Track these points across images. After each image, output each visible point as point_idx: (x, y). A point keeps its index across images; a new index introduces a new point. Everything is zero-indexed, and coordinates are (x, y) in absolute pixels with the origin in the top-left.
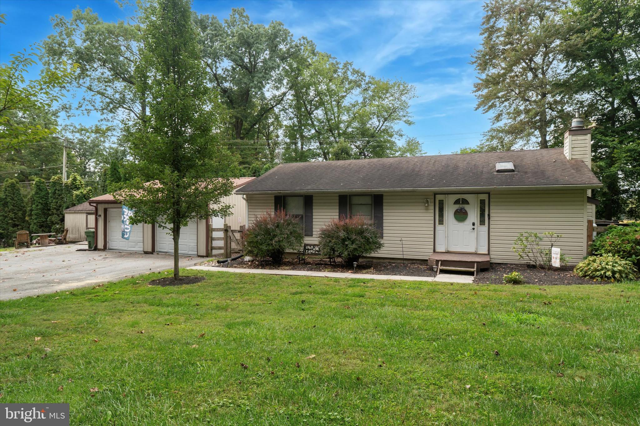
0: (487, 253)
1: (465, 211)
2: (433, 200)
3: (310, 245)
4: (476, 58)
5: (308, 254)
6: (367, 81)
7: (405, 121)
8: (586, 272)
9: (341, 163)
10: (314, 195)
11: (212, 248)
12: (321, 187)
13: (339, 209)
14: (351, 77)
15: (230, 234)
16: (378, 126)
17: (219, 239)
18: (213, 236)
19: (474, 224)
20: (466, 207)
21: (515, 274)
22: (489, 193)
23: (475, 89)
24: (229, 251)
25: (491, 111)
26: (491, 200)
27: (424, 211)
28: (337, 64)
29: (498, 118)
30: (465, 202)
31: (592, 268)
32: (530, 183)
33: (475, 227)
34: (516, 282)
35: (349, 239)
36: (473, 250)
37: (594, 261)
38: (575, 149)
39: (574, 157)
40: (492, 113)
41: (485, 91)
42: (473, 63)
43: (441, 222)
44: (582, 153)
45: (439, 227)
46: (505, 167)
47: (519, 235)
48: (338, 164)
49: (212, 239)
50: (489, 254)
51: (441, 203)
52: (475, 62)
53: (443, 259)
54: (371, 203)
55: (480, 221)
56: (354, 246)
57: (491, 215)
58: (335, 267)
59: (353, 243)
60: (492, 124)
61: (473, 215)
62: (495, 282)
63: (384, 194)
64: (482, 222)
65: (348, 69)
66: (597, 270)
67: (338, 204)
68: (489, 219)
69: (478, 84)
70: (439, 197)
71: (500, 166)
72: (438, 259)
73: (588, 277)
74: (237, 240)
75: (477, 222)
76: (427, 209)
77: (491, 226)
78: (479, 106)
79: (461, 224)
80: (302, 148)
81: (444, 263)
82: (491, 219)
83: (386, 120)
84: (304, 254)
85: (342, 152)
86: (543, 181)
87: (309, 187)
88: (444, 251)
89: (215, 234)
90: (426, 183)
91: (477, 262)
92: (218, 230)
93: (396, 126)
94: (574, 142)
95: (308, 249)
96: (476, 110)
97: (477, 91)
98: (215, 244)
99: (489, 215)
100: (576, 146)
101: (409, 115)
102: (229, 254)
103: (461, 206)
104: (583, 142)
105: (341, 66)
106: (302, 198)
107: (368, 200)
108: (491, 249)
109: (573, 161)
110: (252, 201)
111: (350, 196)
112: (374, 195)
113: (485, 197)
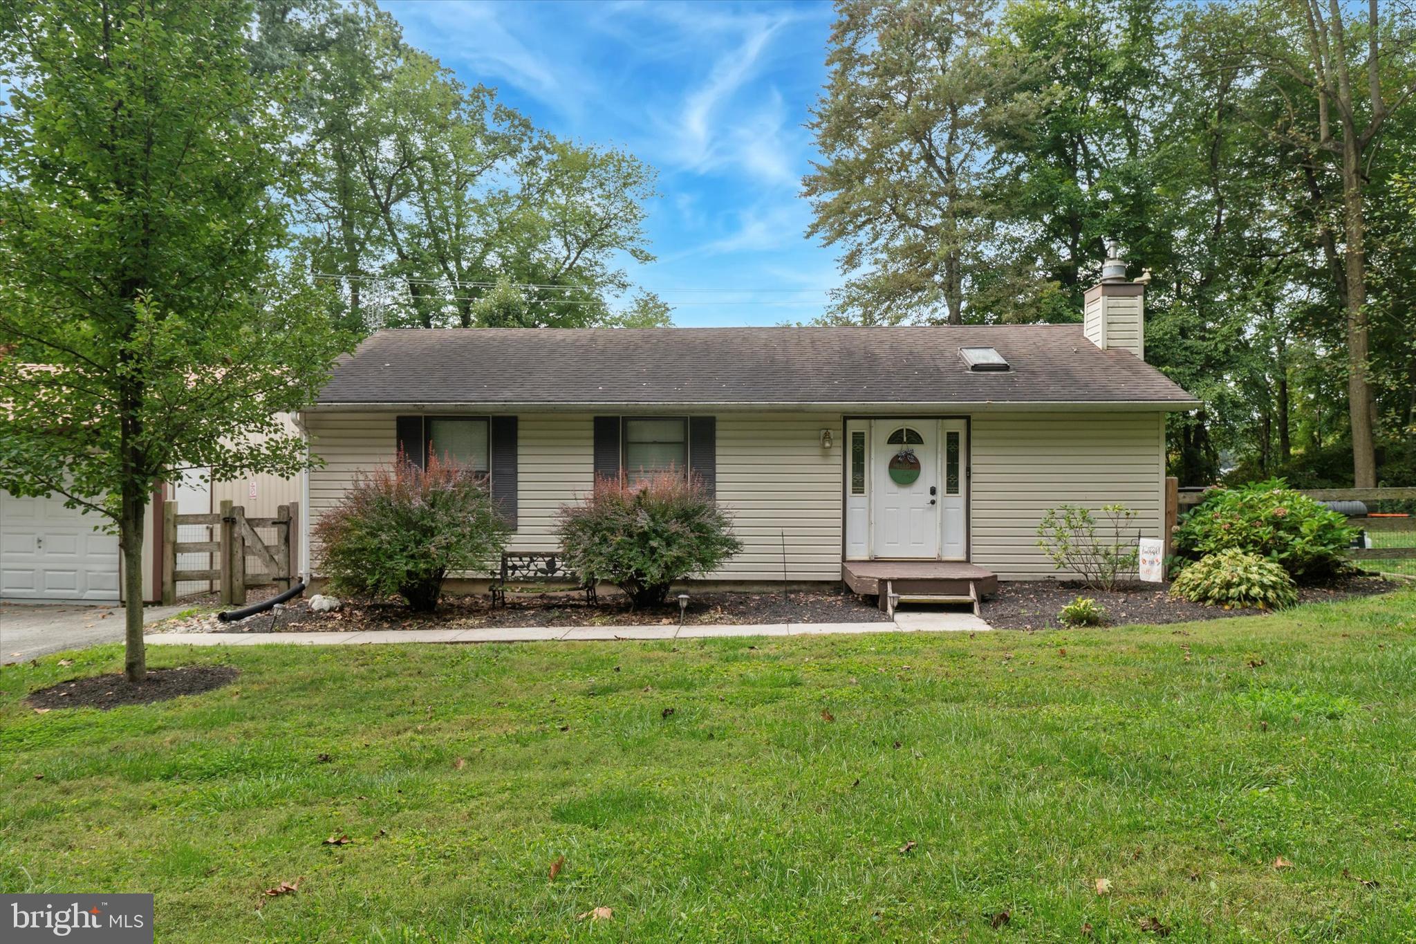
0: (963, 558)
1: (916, 459)
2: (840, 433)
3: (521, 556)
4: (821, 116)
5: (517, 581)
6: (535, 143)
7: (633, 252)
8: (1206, 591)
9: (561, 334)
10: (521, 416)
11: (177, 577)
12: (545, 395)
13: (596, 456)
14: (492, 127)
15: (242, 530)
16: (568, 258)
17: (196, 547)
18: (179, 541)
19: (933, 491)
20: (918, 450)
21: (1084, 603)
22: (968, 419)
23: (805, 189)
24: (238, 583)
25: (839, 242)
26: (973, 433)
27: (818, 460)
28: (458, 87)
29: (851, 261)
30: (915, 438)
31: (1218, 581)
32: (1056, 397)
33: (938, 497)
34: (1091, 621)
35: (658, 534)
36: (933, 555)
37: (1217, 565)
38: (1114, 327)
39: (1112, 343)
40: (842, 248)
41: (828, 197)
42: (814, 126)
43: (859, 487)
44: (1127, 334)
45: (854, 501)
46: (984, 358)
47: (1045, 514)
48: (559, 337)
49: (177, 548)
50: (968, 561)
51: (859, 439)
52: (818, 125)
53: (896, 576)
54: (680, 438)
55: (949, 484)
56: (675, 552)
57: (974, 468)
58: (613, 611)
59: (669, 545)
60: (841, 271)
61: (933, 470)
62: (1037, 623)
63: (718, 416)
64: (952, 487)
65: (483, 106)
66: (1228, 585)
67: (591, 442)
68: (968, 478)
69: (816, 179)
70: (854, 426)
71: (975, 356)
72: (885, 577)
73: (1210, 602)
74: (267, 548)
75: (941, 487)
76: (826, 453)
77: (973, 496)
78: (814, 228)
79: (905, 492)
80: (356, 300)
81: (901, 585)
82: (974, 478)
83: (585, 245)
84: (502, 581)
85: (507, 314)
86: (1081, 392)
87: (507, 394)
88: (867, 558)
89: (186, 534)
90: (823, 390)
91: (975, 580)
92: (195, 519)
93: (614, 261)
94: (1112, 311)
95: (514, 568)
96: (808, 237)
97: (809, 194)
98: (189, 562)
99: (968, 470)
100: (1115, 319)
101: (642, 236)
102: (237, 592)
103: (905, 447)
104: (1128, 311)
105: (466, 94)
106: (483, 425)
107: (673, 432)
108: (973, 549)
109: (1112, 353)
110: (322, 432)
111: (626, 419)
112: (692, 418)
113: (958, 426)
